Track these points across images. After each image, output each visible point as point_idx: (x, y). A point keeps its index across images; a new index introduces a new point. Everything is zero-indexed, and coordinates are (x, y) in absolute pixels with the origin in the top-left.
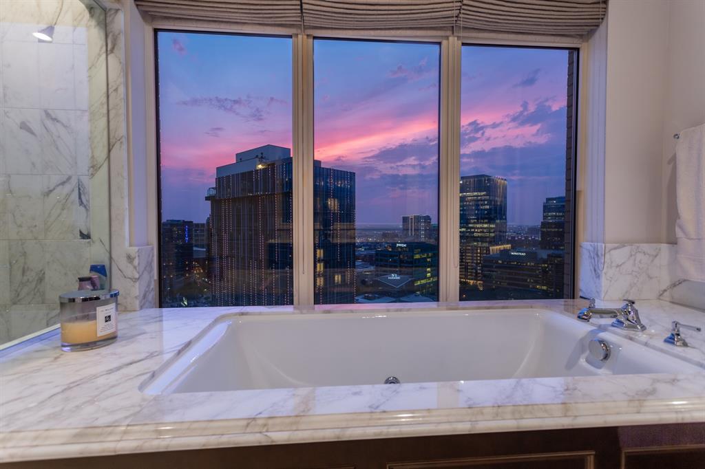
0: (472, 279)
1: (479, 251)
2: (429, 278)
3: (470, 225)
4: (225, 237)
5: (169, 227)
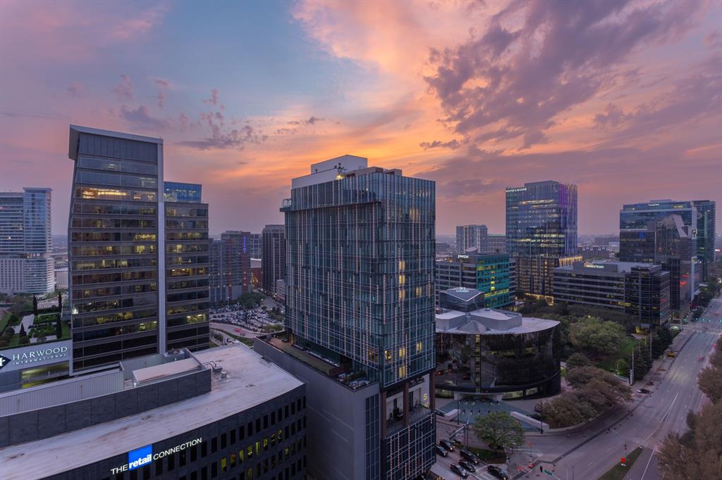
0: (538, 294)
1: (546, 263)
2: (493, 292)
3: (536, 235)
4: (301, 249)
5: (228, 238)
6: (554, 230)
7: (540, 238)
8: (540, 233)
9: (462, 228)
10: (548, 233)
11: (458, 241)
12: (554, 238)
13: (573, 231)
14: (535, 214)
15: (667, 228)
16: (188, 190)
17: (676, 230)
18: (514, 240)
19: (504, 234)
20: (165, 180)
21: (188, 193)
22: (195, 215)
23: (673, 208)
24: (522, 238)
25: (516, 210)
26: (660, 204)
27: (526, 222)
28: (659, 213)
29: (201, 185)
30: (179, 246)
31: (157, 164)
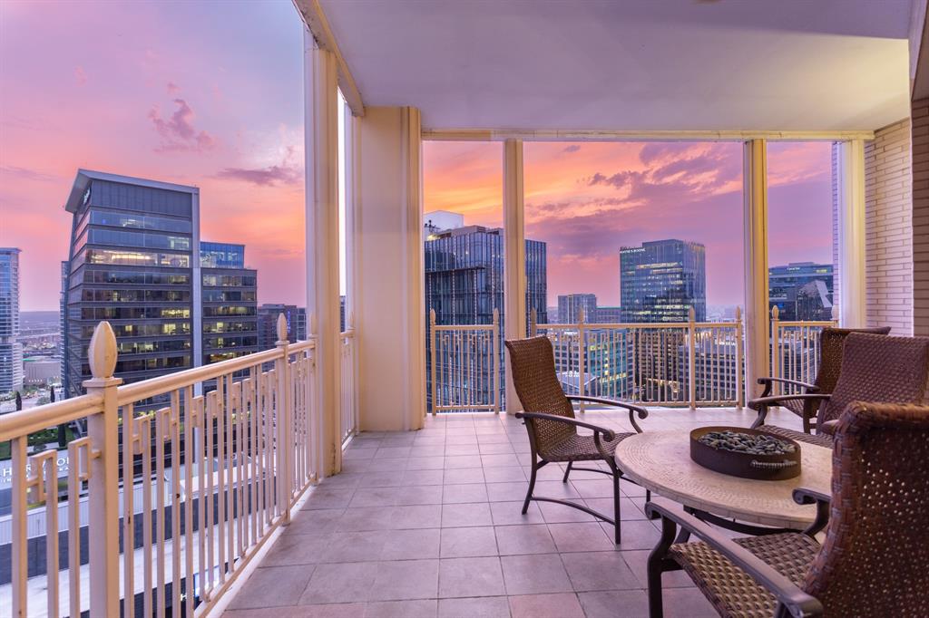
2: (608, 377)
3: (658, 307)
5: (267, 313)
6: (679, 300)
7: (662, 310)
8: (662, 303)
9: (565, 298)
10: (672, 304)
11: (560, 314)
12: (678, 310)
13: (700, 301)
14: (655, 280)
15: (809, 296)
16: (226, 252)
17: (820, 299)
18: (631, 312)
19: (618, 305)
20: (202, 240)
21: (227, 256)
22: (240, 285)
23: (815, 272)
24: (640, 310)
25: (633, 276)
26: (801, 267)
27: (645, 290)
28: (799, 278)
29: (243, 246)
30: (220, 325)
31: (191, 220)
